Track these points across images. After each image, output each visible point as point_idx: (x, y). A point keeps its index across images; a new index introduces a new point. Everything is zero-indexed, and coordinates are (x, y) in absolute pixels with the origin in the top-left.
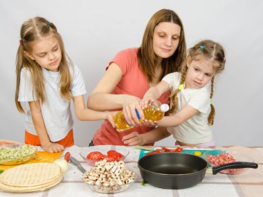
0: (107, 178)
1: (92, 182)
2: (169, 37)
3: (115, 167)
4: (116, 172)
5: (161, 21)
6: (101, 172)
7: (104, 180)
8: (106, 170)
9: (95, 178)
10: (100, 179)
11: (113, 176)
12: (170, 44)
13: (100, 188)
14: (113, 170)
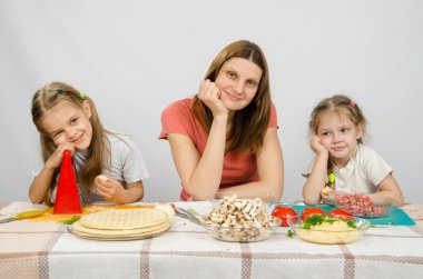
0: (238, 220)
1: (216, 225)
2: (242, 80)
3: (249, 206)
4: (251, 213)
5: (235, 55)
6: (230, 211)
7: (234, 222)
8: (236, 209)
9: (221, 220)
10: (228, 221)
11: (247, 217)
12: (240, 91)
13: (228, 233)
14: (247, 209)
